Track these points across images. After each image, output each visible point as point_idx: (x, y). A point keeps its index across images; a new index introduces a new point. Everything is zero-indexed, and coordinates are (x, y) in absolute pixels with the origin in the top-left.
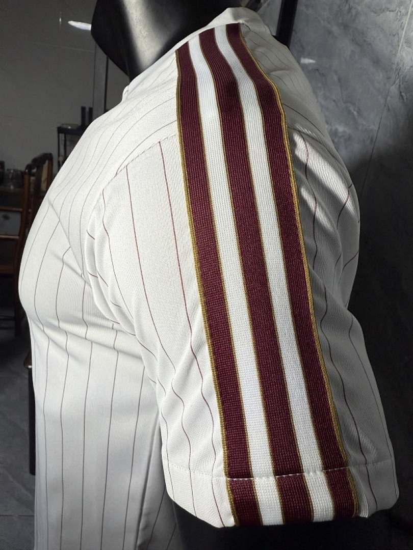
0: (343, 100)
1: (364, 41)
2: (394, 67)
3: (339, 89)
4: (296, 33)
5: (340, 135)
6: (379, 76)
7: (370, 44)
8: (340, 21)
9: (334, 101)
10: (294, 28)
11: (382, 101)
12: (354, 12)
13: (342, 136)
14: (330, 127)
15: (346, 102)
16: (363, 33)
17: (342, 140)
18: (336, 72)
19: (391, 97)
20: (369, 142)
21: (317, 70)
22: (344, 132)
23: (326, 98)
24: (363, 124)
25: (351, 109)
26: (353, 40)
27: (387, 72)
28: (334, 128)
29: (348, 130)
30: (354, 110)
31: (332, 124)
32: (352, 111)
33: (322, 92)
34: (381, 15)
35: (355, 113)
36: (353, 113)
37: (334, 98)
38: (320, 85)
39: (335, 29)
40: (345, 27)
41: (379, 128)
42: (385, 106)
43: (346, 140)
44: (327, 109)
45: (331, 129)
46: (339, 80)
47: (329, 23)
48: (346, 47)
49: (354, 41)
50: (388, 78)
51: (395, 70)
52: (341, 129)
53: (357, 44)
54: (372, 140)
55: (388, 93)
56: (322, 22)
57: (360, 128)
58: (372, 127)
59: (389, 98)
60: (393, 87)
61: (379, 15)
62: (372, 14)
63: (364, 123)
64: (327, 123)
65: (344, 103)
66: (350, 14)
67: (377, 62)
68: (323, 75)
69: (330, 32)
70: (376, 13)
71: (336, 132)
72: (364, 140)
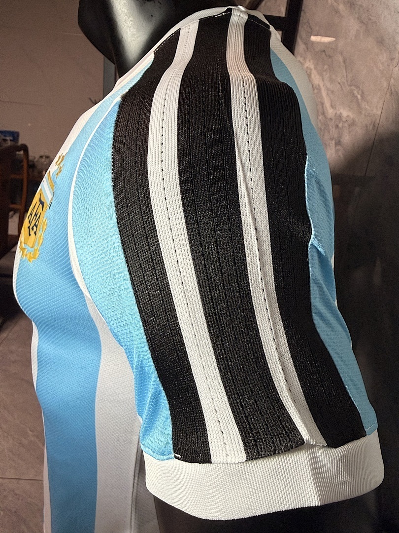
0: (347, 81)
1: (370, 19)
2: (398, 46)
3: (344, 71)
4: (305, 13)
6: (383, 57)
7: (375, 22)
10: (303, 8)
11: (385, 84)
13: (346, 121)
14: (335, 112)
16: (368, 11)
17: (346, 125)
18: (342, 54)
19: (394, 80)
20: (371, 127)
21: (324, 51)
22: (348, 116)
23: (332, 81)
25: (355, 92)
27: (390, 53)
28: (338, 113)
29: (352, 116)
31: (337, 109)
33: (328, 75)
35: (359, 96)
37: (340, 81)
38: (326, 67)
39: (341, 7)
40: (352, 5)
41: (382, 112)
42: (388, 88)
43: (350, 126)
44: (333, 92)
46: (344, 62)
48: (352, 25)
49: (359, 19)
50: (392, 59)
52: (345, 113)
53: (362, 22)
54: (374, 126)
55: (391, 75)
57: (363, 113)
58: (375, 111)
60: (397, 68)
63: (367, 107)
65: (349, 86)
68: (330, 57)
69: (337, 11)
71: (340, 116)
72: (367, 125)
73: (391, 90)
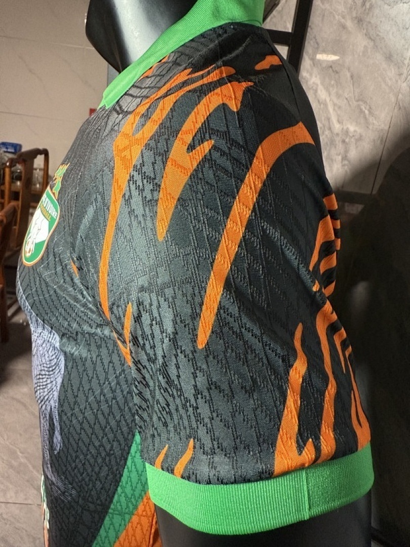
0: (355, 97)
1: (378, 35)
2: (406, 62)
3: (351, 86)
4: (312, 29)
5: (351, 135)
6: (391, 73)
7: (383, 38)
8: (354, 15)
9: (347, 99)
10: (310, 24)
11: (393, 99)
12: (368, 5)
13: (353, 136)
14: (342, 127)
15: (358, 101)
16: (376, 27)
17: (353, 140)
18: (349, 69)
19: (402, 95)
20: (379, 141)
21: (331, 67)
22: (355, 131)
23: (339, 96)
24: (374, 124)
25: (363, 107)
26: (366, 35)
27: (399, 68)
28: (345, 128)
29: (359, 130)
30: (365, 108)
31: (344, 123)
32: (364, 109)
33: (335, 90)
34: (395, 7)
35: (367, 112)
36: (364, 112)
37: (347, 97)
38: (333, 82)
39: (349, 24)
40: (359, 21)
41: (390, 127)
42: (396, 104)
43: (357, 140)
44: (340, 107)
45: (343, 129)
46: (352, 77)
47: (344, 17)
48: (360, 41)
49: (368, 35)
50: (400, 75)
51: (407, 66)
52: (352, 128)
53: (370, 38)
54: (382, 141)
55: (399, 90)
56: (337, 17)
57: (371, 127)
58: (383, 126)
59: (400, 96)
60: (405, 84)
61: (393, 7)
62: (386, 6)
63: (374, 122)
64: (339, 122)
65: (356, 101)
66: (364, 8)
67: (389, 57)
68: (337, 72)
69: (344, 27)
70: (389, 6)
71: (347, 132)
72: (374, 140)
73: (399, 105)
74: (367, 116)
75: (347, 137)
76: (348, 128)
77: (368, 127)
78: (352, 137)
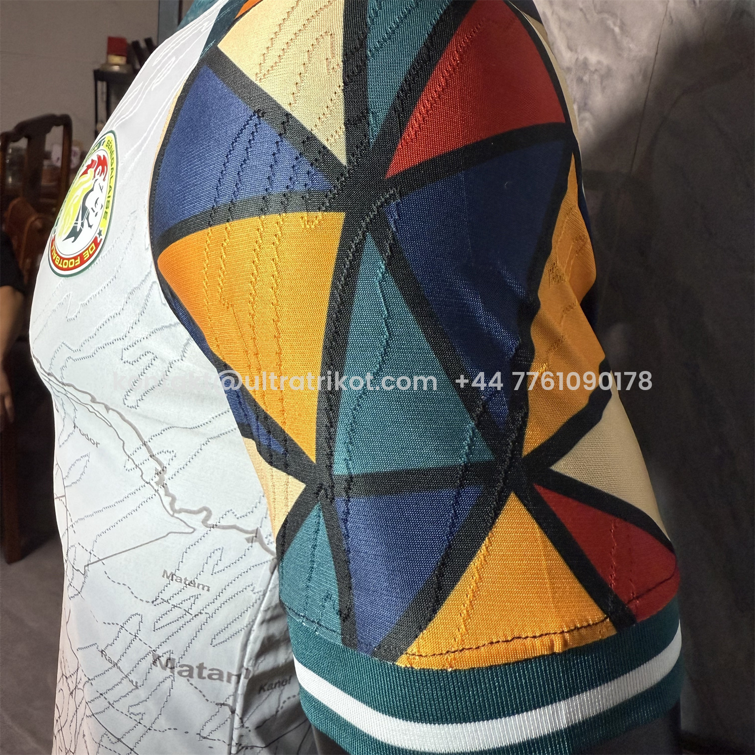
5: (592, 69)
11: (660, 7)
13: (596, 70)
14: (576, 57)
15: (601, 12)
17: (596, 77)
20: (640, 78)
22: (599, 62)
24: (630, 50)
25: (610, 23)
28: (581, 58)
29: (605, 61)
30: (615, 24)
31: (579, 50)
32: (612, 26)
35: (617, 30)
36: (613, 31)
41: (657, 54)
42: (666, 15)
43: (602, 78)
44: (570, 24)
45: (577, 59)
52: (594, 57)
54: (645, 76)
57: (625, 55)
58: (645, 51)
63: (631, 46)
64: (570, 48)
65: (598, 13)
71: (585, 64)
72: (632, 77)
73: (671, 17)
74: (619, 37)
75: (585, 73)
76: (586, 59)
77: (620, 55)
78: (594, 73)
